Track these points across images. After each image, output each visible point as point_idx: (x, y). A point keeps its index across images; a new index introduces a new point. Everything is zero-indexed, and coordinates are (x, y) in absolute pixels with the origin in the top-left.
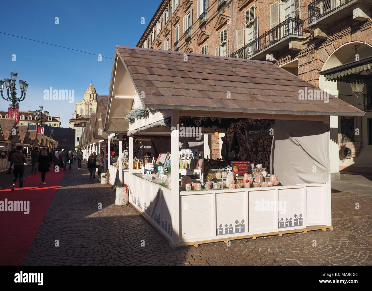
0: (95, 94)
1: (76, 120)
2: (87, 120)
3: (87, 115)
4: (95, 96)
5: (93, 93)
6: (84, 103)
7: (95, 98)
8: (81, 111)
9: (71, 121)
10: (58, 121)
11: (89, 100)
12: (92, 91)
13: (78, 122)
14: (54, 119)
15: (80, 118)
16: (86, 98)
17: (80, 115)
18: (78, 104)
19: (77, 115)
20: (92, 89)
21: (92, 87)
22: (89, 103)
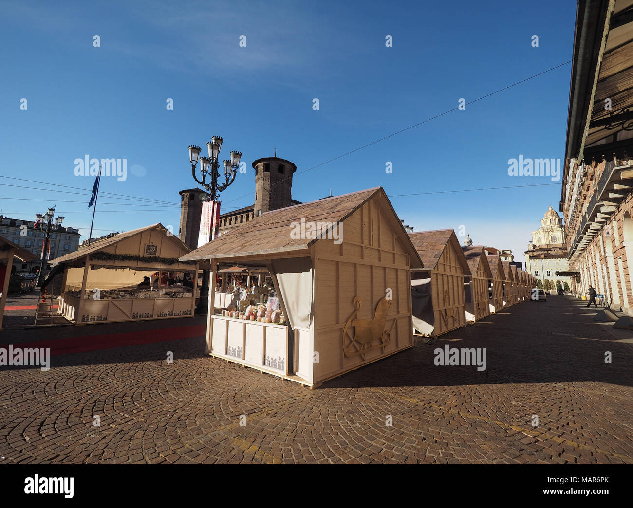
0: (557, 219)
1: (533, 251)
3: (547, 245)
4: (557, 221)
5: (555, 217)
6: (543, 230)
7: (557, 223)
8: (539, 240)
9: (526, 253)
10: (510, 255)
11: (548, 226)
12: (552, 216)
13: (535, 254)
14: (504, 253)
15: (538, 248)
16: (544, 224)
17: (537, 245)
18: (534, 232)
19: (534, 246)
20: (552, 213)
21: (551, 211)
22: (549, 230)
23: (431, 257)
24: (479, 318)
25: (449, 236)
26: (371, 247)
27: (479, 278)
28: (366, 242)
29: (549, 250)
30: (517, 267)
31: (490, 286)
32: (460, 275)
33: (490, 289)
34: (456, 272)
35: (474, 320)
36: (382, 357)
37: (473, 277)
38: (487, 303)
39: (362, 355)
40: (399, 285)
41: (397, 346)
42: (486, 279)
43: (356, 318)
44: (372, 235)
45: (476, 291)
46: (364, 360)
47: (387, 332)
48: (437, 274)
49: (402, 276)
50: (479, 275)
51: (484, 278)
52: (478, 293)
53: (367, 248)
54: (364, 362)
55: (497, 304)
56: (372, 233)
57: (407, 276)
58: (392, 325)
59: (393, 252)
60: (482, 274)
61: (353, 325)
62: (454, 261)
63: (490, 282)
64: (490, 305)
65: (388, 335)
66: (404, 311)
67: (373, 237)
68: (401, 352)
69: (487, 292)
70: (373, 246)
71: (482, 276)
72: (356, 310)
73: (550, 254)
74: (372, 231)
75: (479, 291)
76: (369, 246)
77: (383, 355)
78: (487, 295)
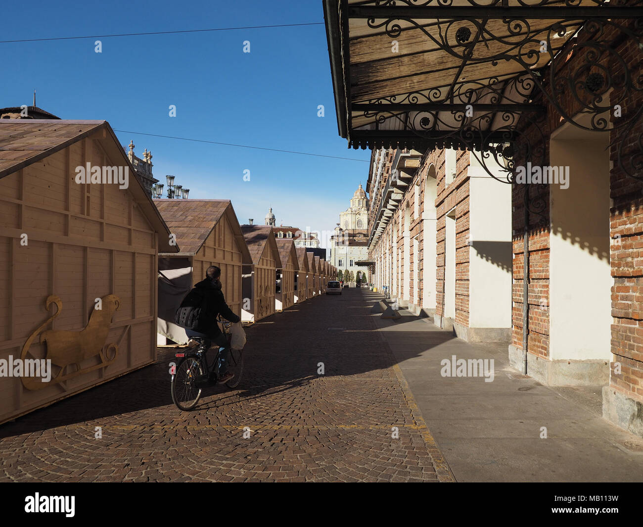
0: (365, 200)
1: (339, 236)
2: (353, 237)
3: (353, 230)
4: (365, 202)
5: (363, 198)
6: (350, 212)
7: (365, 205)
8: (346, 224)
9: (332, 238)
10: (315, 239)
11: (356, 208)
12: (361, 196)
15: (344, 233)
16: (353, 205)
17: (344, 229)
18: (342, 214)
19: (341, 230)
20: (361, 192)
21: (361, 190)
22: (356, 213)
23: (194, 238)
24: (260, 317)
25: (223, 210)
26: (85, 216)
27: (265, 267)
28: (74, 208)
29: (354, 235)
30: (315, 255)
31: (278, 277)
32: (237, 262)
33: (279, 281)
34: (232, 260)
35: (253, 320)
36: (101, 382)
37: (256, 266)
38: (272, 299)
39: (62, 384)
40: (137, 277)
41: (129, 364)
42: (274, 268)
43: (49, 328)
44: (88, 197)
45: (259, 283)
46: (64, 391)
47: (111, 346)
48: (202, 262)
49: (143, 265)
50: (265, 264)
51: (272, 268)
52: (261, 286)
53: (76, 218)
54: (63, 394)
55: (286, 300)
56: (86, 194)
57: (151, 263)
58: (122, 336)
59: (129, 227)
60: (269, 262)
61: (43, 340)
62: (231, 245)
63: (279, 272)
64: (276, 300)
65: (113, 350)
66: (143, 314)
67: (88, 201)
68: (136, 371)
69: (274, 284)
70: (88, 214)
71: (269, 264)
72: (49, 317)
73: (355, 241)
74: (88, 192)
75: (263, 284)
76: (82, 216)
77: (101, 380)
78: (273, 288)
